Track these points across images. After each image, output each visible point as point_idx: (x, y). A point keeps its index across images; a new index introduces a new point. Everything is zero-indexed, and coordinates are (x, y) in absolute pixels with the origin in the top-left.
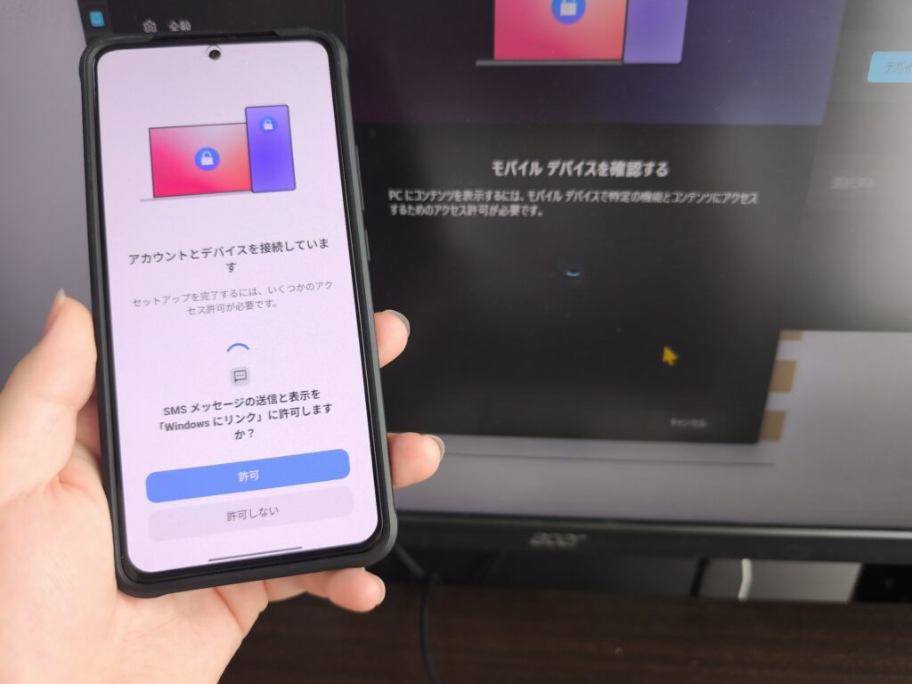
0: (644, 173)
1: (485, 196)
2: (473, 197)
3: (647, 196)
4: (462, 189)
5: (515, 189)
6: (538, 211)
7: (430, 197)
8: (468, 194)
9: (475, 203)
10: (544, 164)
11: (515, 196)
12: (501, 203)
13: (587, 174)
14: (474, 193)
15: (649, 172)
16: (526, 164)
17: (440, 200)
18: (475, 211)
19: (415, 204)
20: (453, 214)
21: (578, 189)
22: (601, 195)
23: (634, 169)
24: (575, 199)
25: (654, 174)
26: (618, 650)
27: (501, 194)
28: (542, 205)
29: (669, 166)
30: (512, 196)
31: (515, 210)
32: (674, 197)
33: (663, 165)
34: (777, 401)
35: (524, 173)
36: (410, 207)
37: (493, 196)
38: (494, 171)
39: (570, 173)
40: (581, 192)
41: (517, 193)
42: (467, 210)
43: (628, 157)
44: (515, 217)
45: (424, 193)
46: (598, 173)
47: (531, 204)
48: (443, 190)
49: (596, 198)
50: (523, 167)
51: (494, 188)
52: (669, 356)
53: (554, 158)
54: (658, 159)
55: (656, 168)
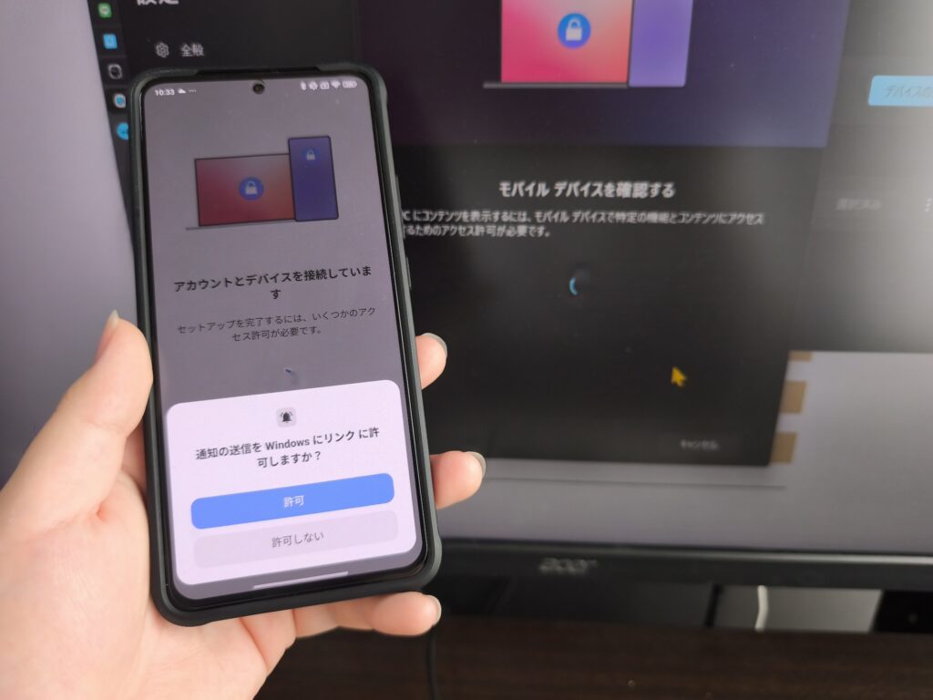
0: (650, 194)
1: (492, 217)
2: (481, 217)
3: (653, 217)
4: (469, 210)
5: (522, 210)
6: (545, 231)
7: (438, 217)
8: (475, 215)
9: (482, 223)
10: (550, 185)
11: (522, 217)
12: (508, 224)
13: (594, 194)
14: (481, 213)
15: (655, 193)
16: (533, 185)
17: (448, 220)
18: (483, 231)
19: (423, 224)
20: (461, 234)
21: (584, 210)
22: (607, 216)
24: (582, 220)
25: (660, 195)
26: (631, 683)
27: (508, 215)
28: (548, 225)
29: (675, 187)
30: (519, 217)
31: (522, 230)
32: (681, 217)
33: (669, 186)
34: (788, 423)
35: (531, 194)
36: (418, 228)
37: (500, 216)
38: (501, 192)
39: (576, 194)
40: (588, 213)
41: (525, 214)
42: (474, 230)
43: (634, 178)
44: (522, 237)
45: (431, 213)
46: (604, 193)
47: (538, 225)
48: (451, 210)
49: (603, 219)
50: (530, 188)
51: (501, 210)
52: (678, 377)
53: (561, 179)
54: (664, 180)
55: (662, 189)
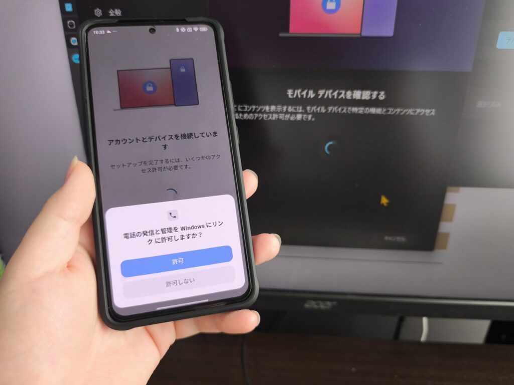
0: (371, 97)
1: (282, 109)
2: (276, 109)
3: (373, 110)
4: (270, 105)
5: (299, 105)
6: (312, 118)
7: (252, 109)
8: (273, 108)
9: (277, 113)
10: (316, 92)
11: (299, 109)
12: (291, 113)
13: (340, 97)
14: (276, 107)
15: (374, 97)
16: (306, 91)
17: (258, 111)
18: (277, 117)
19: (243, 113)
20: (265, 119)
21: (335, 106)
22: (347, 109)
23: (366, 95)
24: (333, 111)
25: (377, 98)
26: (353, 369)
27: (292, 108)
28: (315, 114)
29: (386, 94)
30: (297, 109)
31: (299, 117)
32: (388, 111)
33: (382, 93)
34: (445, 227)
35: (305, 97)
36: (241, 115)
37: (287, 109)
38: (288, 95)
39: (330, 97)
40: (336, 108)
41: (301, 108)
42: (272, 116)
43: (363, 88)
44: (299, 121)
45: (248, 107)
46: (346, 97)
47: (308, 114)
48: (259, 105)
49: (345, 111)
50: (304, 93)
51: (288, 105)
52: (384, 201)
53: (322, 88)
54: (379, 90)
55: (378, 94)
